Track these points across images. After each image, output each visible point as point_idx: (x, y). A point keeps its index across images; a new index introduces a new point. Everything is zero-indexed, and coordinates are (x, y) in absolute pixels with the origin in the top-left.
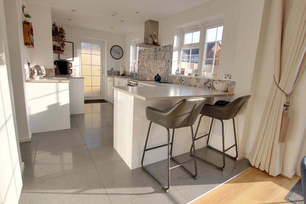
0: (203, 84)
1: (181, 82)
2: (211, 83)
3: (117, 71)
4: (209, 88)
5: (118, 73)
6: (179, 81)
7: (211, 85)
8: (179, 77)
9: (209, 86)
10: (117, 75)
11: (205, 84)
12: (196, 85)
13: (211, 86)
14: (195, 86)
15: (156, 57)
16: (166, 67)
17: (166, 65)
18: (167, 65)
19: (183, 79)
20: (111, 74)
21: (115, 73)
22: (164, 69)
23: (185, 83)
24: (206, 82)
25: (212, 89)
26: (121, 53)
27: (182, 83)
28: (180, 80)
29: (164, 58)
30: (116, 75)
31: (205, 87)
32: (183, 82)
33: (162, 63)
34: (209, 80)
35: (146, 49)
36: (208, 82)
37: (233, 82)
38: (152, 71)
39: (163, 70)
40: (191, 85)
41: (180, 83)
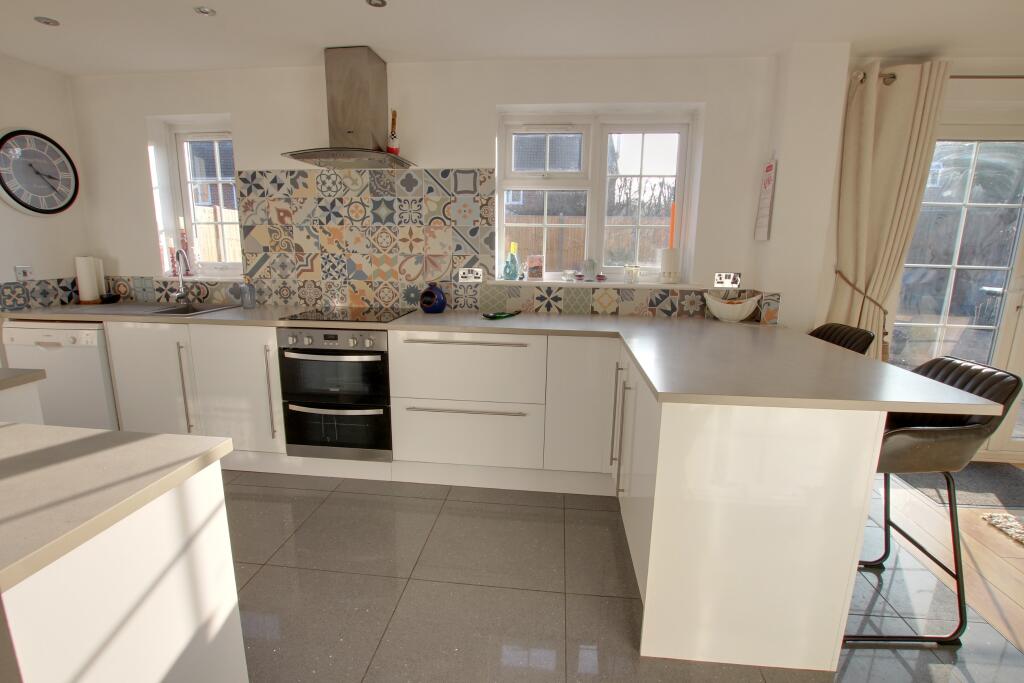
0: (646, 304)
1: (549, 306)
2: (676, 300)
3: (59, 281)
4: (669, 313)
5: (65, 289)
6: (537, 304)
7: (677, 306)
8: (538, 288)
9: (669, 309)
10: (63, 303)
11: (651, 304)
12: (617, 309)
13: (674, 309)
14: (615, 313)
15: (383, 212)
16: (459, 253)
17: (459, 248)
18: (463, 244)
19: (560, 294)
20: (21, 301)
21: (45, 294)
22: (447, 260)
23: (567, 306)
24: (657, 299)
25: (679, 315)
26: (62, 175)
27: (554, 309)
28: (542, 299)
29: (442, 218)
30: (57, 301)
31: (654, 314)
32: (560, 304)
33: (430, 239)
34: (667, 291)
35: (303, 174)
36: (664, 297)
37: (773, 295)
38: (368, 269)
39: (444, 267)
40: (594, 313)
41: (544, 309)
